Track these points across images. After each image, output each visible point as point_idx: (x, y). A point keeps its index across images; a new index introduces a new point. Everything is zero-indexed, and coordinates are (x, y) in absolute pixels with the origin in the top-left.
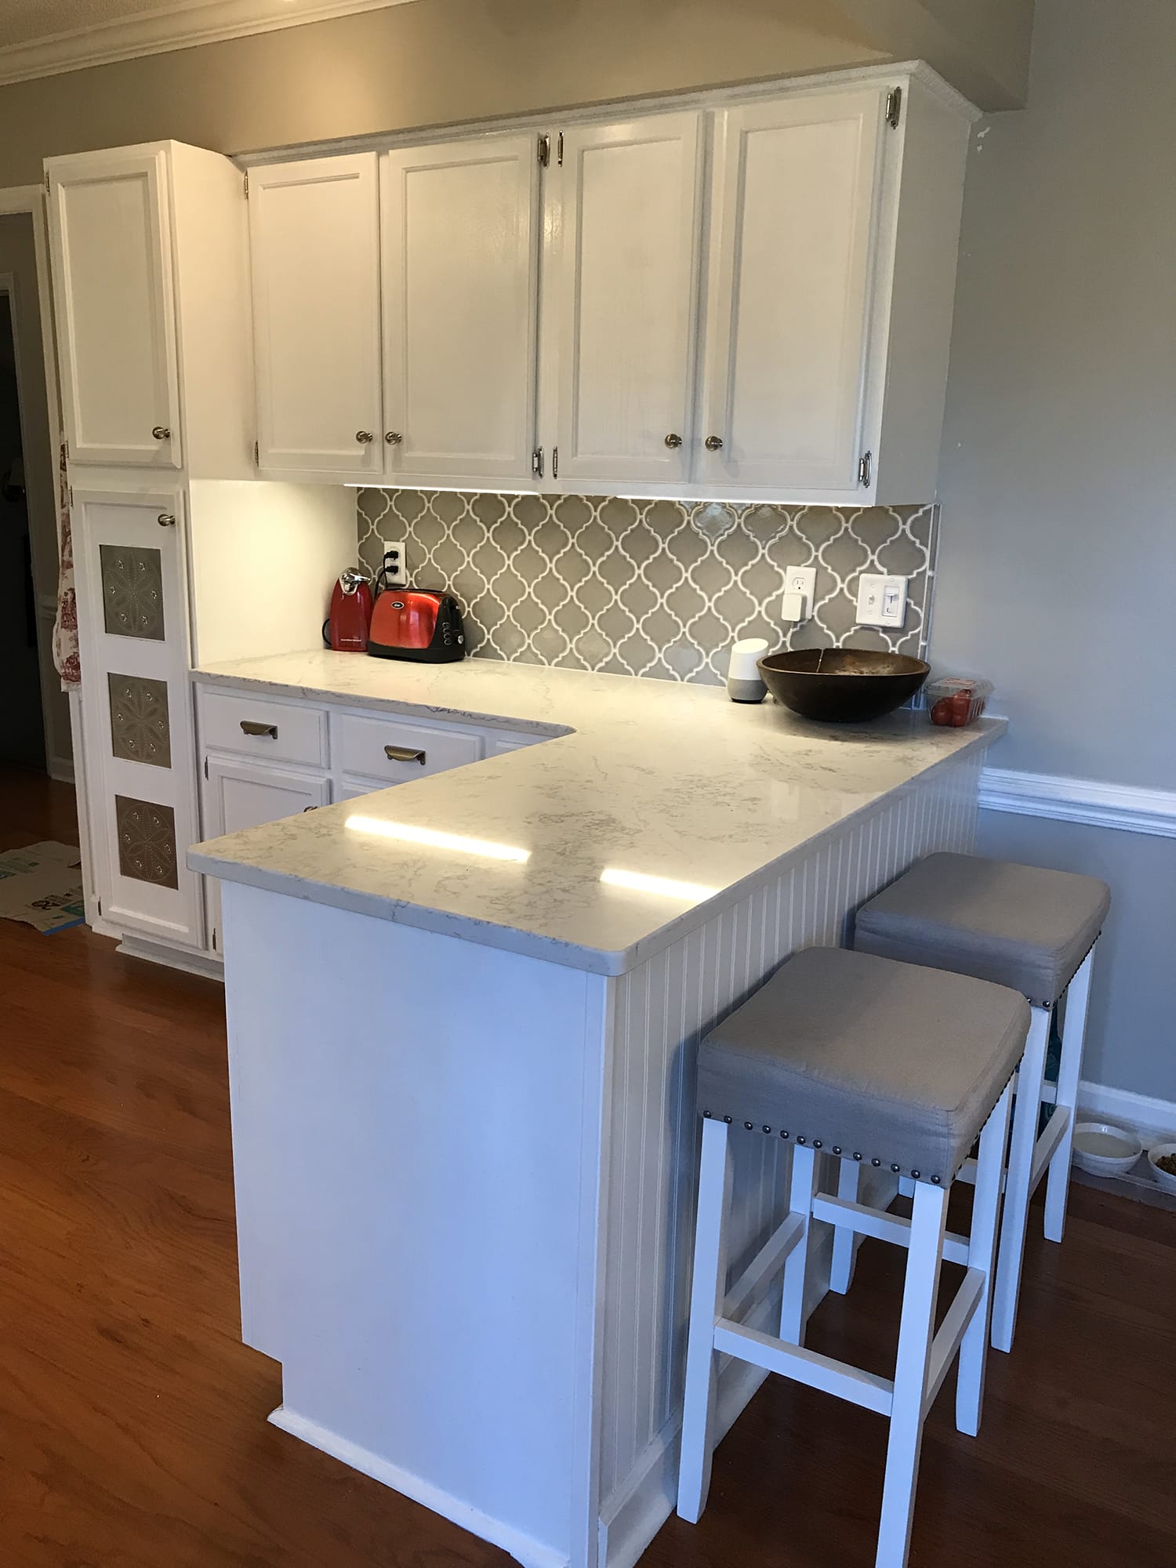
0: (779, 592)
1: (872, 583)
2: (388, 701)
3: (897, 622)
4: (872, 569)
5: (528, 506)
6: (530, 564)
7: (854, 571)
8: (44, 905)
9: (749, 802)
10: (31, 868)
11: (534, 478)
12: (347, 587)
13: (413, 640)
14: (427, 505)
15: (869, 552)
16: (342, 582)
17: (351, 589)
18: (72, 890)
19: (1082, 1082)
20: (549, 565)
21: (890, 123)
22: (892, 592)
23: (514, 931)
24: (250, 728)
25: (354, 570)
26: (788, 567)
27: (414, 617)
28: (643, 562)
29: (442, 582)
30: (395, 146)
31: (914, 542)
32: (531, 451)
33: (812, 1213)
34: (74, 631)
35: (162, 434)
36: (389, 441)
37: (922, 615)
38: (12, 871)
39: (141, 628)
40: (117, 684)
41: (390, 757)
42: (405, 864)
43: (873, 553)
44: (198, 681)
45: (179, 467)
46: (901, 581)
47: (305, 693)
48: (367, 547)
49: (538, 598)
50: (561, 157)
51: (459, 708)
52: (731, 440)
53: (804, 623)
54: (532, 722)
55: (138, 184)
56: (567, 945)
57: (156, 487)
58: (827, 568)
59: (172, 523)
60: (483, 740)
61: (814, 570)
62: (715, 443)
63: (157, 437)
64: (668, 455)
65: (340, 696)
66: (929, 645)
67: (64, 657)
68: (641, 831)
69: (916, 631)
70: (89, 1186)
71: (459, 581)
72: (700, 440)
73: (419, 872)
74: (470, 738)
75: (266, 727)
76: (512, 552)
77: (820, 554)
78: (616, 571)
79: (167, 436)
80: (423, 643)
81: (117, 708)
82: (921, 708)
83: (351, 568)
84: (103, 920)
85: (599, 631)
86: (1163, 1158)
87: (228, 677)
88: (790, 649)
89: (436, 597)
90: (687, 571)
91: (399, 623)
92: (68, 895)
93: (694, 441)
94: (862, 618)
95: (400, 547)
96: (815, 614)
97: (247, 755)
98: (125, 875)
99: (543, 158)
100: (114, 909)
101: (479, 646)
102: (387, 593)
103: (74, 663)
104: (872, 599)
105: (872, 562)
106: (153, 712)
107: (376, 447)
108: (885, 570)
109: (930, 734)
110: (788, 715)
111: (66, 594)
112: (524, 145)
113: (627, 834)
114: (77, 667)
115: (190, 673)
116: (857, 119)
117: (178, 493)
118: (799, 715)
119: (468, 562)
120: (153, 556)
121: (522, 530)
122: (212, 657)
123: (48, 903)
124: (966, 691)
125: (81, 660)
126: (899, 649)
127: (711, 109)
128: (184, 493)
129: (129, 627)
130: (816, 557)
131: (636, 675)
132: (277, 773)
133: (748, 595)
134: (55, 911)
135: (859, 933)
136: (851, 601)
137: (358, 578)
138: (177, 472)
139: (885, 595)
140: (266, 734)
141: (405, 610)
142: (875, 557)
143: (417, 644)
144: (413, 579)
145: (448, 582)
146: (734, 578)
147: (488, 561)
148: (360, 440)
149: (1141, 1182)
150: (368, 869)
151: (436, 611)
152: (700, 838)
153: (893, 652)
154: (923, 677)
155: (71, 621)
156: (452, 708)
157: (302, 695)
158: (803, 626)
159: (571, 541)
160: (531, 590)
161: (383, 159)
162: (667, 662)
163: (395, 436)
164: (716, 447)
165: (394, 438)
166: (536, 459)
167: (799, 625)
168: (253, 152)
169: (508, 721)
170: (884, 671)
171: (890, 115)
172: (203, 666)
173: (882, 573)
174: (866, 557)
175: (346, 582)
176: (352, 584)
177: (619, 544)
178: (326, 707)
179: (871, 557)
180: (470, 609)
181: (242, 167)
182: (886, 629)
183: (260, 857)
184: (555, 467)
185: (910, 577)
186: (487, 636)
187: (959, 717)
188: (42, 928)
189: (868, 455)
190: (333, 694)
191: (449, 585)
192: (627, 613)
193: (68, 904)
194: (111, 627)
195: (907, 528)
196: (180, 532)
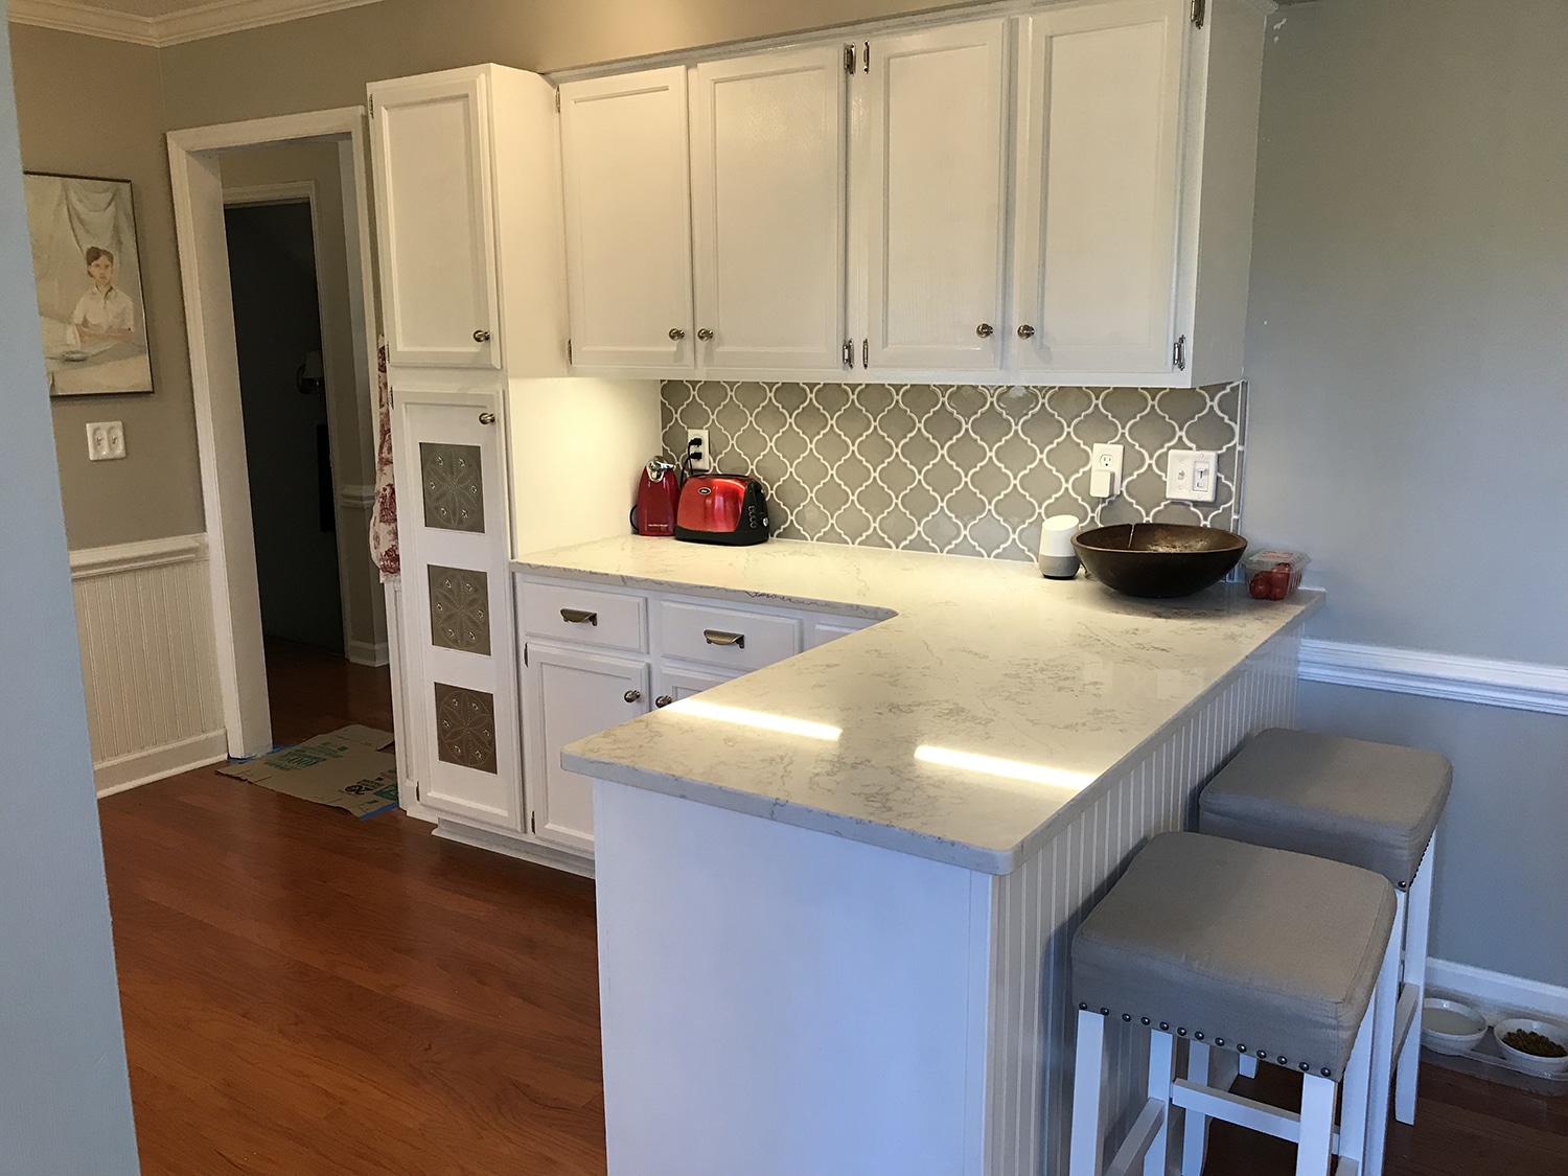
0: (1086, 469)
1: (1181, 459)
2: (708, 587)
3: (1208, 497)
4: (1181, 445)
5: (832, 393)
6: (833, 447)
7: (1162, 447)
8: (357, 790)
9: (1091, 687)
10: (340, 753)
11: (844, 369)
12: (655, 474)
13: (719, 524)
14: (730, 393)
15: (1177, 429)
16: (649, 470)
17: (658, 477)
18: (383, 774)
19: (1431, 959)
20: (851, 448)
21: (1194, 23)
22: (1201, 467)
23: (897, 829)
24: (570, 616)
25: (661, 459)
26: (1095, 445)
27: (719, 501)
28: (945, 443)
29: (745, 465)
30: (703, 59)
31: (1223, 419)
32: (842, 343)
33: (1171, 1100)
34: (393, 525)
35: (482, 337)
36: (701, 338)
37: (1233, 489)
38: (322, 756)
39: (461, 521)
40: (436, 574)
41: (709, 642)
42: (772, 760)
43: (1181, 429)
44: (515, 572)
45: (499, 367)
46: (1211, 456)
47: (625, 581)
48: (671, 434)
49: (840, 479)
50: (868, 65)
51: (778, 593)
52: (1042, 328)
53: (1113, 498)
54: (852, 606)
55: (460, 104)
56: (953, 844)
57: (480, 388)
58: (1134, 445)
59: (493, 421)
60: (801, 623)
61: (1121, 447)
62: (1027, 332)
63: (478, 340)
64: (979, 344)
65: (660, 583)
66: (1241, 518)
67: (383, 549)
68: (993, 720)
69: (1228, 505)
70: (434, 1076)
71: (760, 464)
72: (1011, 328)
73: (789, 769)
74: (788, 622)
75: (585, 614)
76: (814, 436)
77: (1126, 431)
78: (920, 451)
79: (487, 338)
80: (728, 527)
81: (437, 597)
82: (1235, 581)
83: (658, 457)
84: (421, 805)
85: (903, 510)
86: (1509, 1034)
87: (548, 567)
88: (1100, 526)
89: (742, 482)
90: (991, 450)
91: (705, 508)
92: (380, 779)
93: (1005, 331)
94: (1172, 494)
95: (704, 435)
96: (1123, 489)
97: (568, 641)
98: (443, 760)
99: (850, 67)
100: (432, 794)
101: (782, 527)
102: (693, 479)
103: (393, 556)
104: (1182, 474)
105: (1180, 438)
106: (473, 602)
107: (687, 344)
108: (1194, 446)
109: (1251, 609)
110: (1105, 592)
111: (385, 490)
112: (833, 55)
113: (980, 723)
114: (397, 559)
115: (511, 564)
116: (1163, 21)
117: (498, 392)
118: (1113, 590)
119: (771, 447)
120: (473, 453)
121: (824, 415)
122: (532, 547)
123: (361, 787)
124: (1286, 565)
125: (401, 552)
126: (1211, 522)
127: (1017, 16)
128: (504, 392)
129: (448, 521)
130: (1123, 434)
131: (942, 552)
132: (597, 659)
133: (1054, 472)
134: (369, 796)
135: (1205, 816)
136: (1161, 477)
137: (664, 465)
138: (497, 372)
139: (1194, 470)
140: (586, 621)
141: (712, 496)
142: (1183, 434)
143: (722, 528)
144: (716, 465)
145: (751, 467)
146: (1039, 456)
147: (791, 446)
148: (672, 337)
149: (1489, 1060)
150: (739, 767)
151: (742, 496)
152: (1053, 727)
153: (1205, 526)
154: (1240, 552)
155: (389, 514)
156: (771, 592)
157: (623, 584)
158: (1112, 502)
159: (873, 424)
160: (834, 472)
161: (691, 72)
162: (973, 539)
163: (707, 332)
164: (1028, 335)
165: (706, 335)
166: (846, 351)
167: (1107, 501)
168: (565, 70)
169: (827, 604)
170: (1198, 546)
171: (1195, 16)
172: (521, 558)
173: (1191, 449)
174: (1174, 433)
175: (654, 470)
176: (659, 471)
177: (922, 426)
178: (645, 594)
179: (1179, 434)
180: (773, 492)
181: (555, 84)
182: (1196, 504)
183: (633, 756)
184: (865, 358)
185: (1220, 452)
186: (790, 518)
187: (1278, 590)
188: (357, 813)
189: (1182, 340)
190: (653, 581)
191: (752, 469)
192: (931, 492)
193: (380, 788)
194: (431, 520)
195: (1215, 403)
196: (500, 429)
